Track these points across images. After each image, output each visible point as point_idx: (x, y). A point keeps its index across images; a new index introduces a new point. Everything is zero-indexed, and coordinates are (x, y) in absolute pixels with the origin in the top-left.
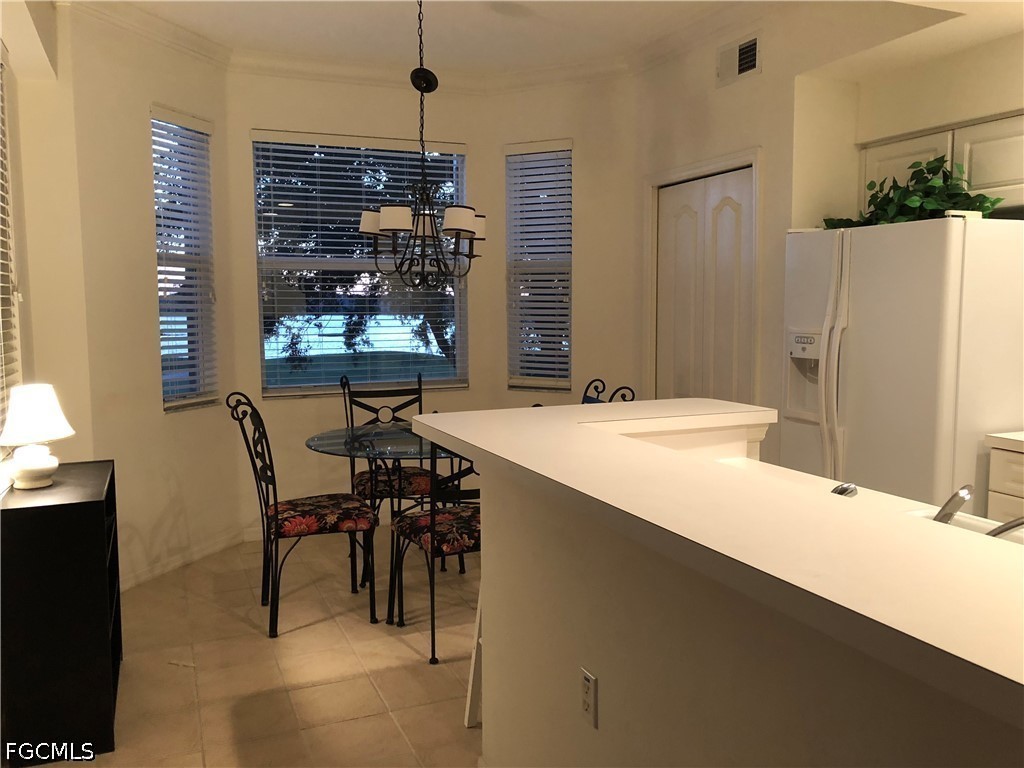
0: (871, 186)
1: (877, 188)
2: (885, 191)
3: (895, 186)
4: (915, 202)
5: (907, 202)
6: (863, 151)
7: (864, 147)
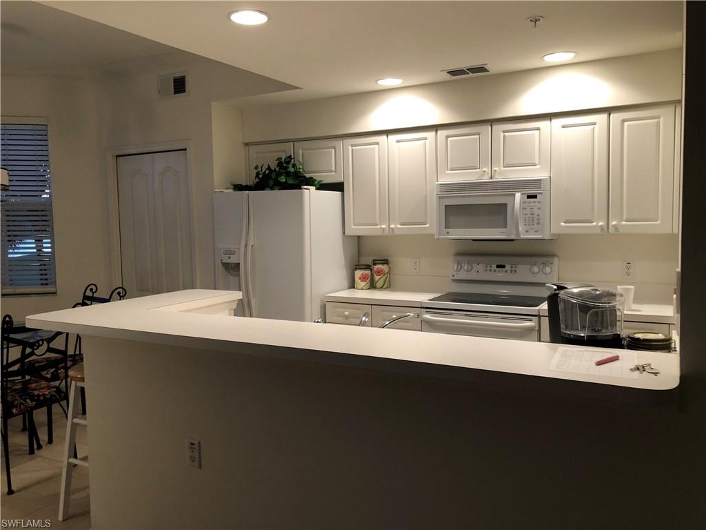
0: (256, 167)
1: (259, 169)
2: (263, 171)
3: (269, 168)
4: (283, 179)
5: (279, 179)
6: (247, 147)
7: (247, 144)
